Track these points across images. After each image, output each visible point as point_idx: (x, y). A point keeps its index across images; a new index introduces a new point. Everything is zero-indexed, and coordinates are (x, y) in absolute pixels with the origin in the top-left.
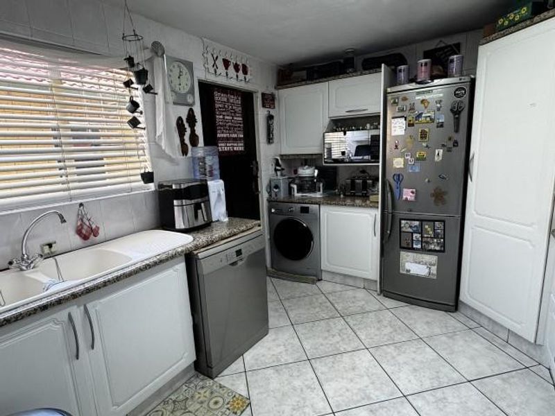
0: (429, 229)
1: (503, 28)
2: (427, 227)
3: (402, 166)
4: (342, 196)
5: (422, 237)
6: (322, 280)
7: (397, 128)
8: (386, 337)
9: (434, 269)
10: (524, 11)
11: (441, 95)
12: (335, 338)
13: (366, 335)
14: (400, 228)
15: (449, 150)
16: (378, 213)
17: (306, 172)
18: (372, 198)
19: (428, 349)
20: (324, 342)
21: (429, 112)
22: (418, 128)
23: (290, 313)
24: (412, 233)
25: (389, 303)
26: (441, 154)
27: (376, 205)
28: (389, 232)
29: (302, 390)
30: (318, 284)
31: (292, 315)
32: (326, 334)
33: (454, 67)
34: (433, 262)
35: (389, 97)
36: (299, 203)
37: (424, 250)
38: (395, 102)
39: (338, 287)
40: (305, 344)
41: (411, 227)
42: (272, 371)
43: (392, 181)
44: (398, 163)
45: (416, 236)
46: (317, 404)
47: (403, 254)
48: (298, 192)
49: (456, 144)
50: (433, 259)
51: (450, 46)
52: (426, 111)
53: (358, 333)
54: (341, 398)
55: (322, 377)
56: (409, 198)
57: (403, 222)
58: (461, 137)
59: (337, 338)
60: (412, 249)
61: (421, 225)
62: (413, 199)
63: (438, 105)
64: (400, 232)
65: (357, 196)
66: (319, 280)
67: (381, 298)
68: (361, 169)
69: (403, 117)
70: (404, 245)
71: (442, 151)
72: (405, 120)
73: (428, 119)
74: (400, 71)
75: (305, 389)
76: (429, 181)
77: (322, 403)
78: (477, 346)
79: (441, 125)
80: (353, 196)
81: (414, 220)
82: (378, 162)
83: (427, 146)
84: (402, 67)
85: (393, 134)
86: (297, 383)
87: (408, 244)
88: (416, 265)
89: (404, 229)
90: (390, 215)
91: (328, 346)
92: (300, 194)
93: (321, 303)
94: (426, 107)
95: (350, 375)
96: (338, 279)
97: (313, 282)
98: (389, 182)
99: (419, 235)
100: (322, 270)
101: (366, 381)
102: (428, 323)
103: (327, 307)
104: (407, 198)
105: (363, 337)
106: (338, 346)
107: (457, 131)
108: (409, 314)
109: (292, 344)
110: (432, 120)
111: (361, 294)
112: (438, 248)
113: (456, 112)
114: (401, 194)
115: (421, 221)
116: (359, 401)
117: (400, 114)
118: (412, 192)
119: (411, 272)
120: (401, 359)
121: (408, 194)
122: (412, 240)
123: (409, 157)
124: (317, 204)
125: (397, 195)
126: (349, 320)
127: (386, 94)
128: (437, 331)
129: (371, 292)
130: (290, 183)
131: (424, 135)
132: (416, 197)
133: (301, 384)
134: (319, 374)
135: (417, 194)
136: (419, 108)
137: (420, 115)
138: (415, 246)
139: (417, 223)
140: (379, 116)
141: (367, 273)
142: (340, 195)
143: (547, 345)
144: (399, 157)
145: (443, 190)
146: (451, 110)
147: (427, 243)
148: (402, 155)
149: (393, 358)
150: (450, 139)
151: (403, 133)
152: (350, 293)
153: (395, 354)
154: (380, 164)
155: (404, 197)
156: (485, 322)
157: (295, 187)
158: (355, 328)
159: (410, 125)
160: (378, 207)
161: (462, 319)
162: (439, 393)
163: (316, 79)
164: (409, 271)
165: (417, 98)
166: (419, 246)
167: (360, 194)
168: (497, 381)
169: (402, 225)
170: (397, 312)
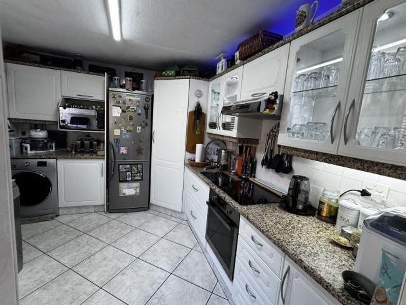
0: (135, 169)
1: (164, 76)
2: (134, 167)
3: (119, 134)
4: (73, 152)
5: (131, 174)
6: (59, 215)
7: (116, 112)
8: (119, 234)
9: (138, 190)
10: (173, 72)
11: (139, 99)
12: (85, 247)
13: (107, 238)
14: (119, 170)
15: (144, 127)
16: (104, 162)
17: (41, 134)
18: (99, 153)
19: (141, 231)
20: (78, 254)
21: (133, 106)
22: (128, 114)
23: (39, 246)
24: (126, 172)
25: (114, 216)
26: (140, 129)
27: (103, 157)
28: (112, 173)
29: (73, 289)
30: (56, 218)
31: (41, 247)
32: (78, 248)
33: (143, 85)
34: (138, 186)
35: (110, 93)
36: (35, 158)
37: (133, 181)
38: (114, 97)
39: (75, 217)
40: (62, 261)
41: (125, 169)
42: (40, 291)
43: (113, 142)
44: (117, 132)
45: (129, 173)
46: (87, 290)
47: (121, 185)
48: (31, 150)
49: (146, 124)
50: (137, 184)
51: (138, 73)
52: (132, 105)
53: (100, 238)
54: (103, 278)
55: (85, 274)
56: (124, 152)
57: (121, 166)
58: (148, 121)
59: (87, 247)
60: (126, 181)
61: (131, 167)
62: (126, 152)
63: (138, 104)
64: (119, 172)
65: (87, 152)
66: (57, 216)
67: (108, 215)
68: (86, 134)
69: (119, 106)
70: (121, 179)
71: (140, 127)
72: (121, 108)
73: (133, 110)
74: (115, 79)
75: (74, 287)
76: (134, 143)
77: (91, 287)
78: (161, 222)
79: (139, 114)
80: (83, 152)
81: (127, 164)
82: (104, 131)
83: (133, 124)
84: (117, 78)
85: (113, 115)
86: (66, 287)
87: (124, 178)
88: (128, 190)
89: (121, 170)
90: (113, 163)
91: (82, 254)
92: (33, 152)
93: (65, 231)
94: (132, 104)
95: (105, 263)
96: (74, 211)
97: (52, 218)
98: (112, 144)
99: (130, 173)
100: (59, 208)
101: (115, 261)
102: (137, 219)
103: (71, 231)
104: (123, 153)
105: (104, 240)
106: (89, 251)
107: (147, 118)
108: (127, 218)
109: (50, 266)
110: (135, 111)
111: (94, 216)
112: (140, 178)
113: (146, 109)
114: (119, 150)
115: (131, 165)
116: (114, 273)
117: (118, 105)
118: (126, 149)
119: (126, 194)
120: (130, 242)
121: (123, 150)
122: (126, 176)
123: (123, 130)
124: (54, 158)
125: (116, 151)
126: (91, 233)
127: (108, 91)
128: (143, 221)
129: (100, 213)
130: (22, 142)
131: (131, 118)
132: (128, 152)
133: (71, 286)
134: (82, 273)
135: (128, 150)
136: (128, 103)
137: (128, 107)
138: (128, 179)
139: (128, 166)
140: (104, 103)
141: (97, 201)
142: (72, 151)
143: (186, 211)
144: (117, 129)
145: (142, 148)
146: (144, 108)
147: (134, 176)
148: (119, 128)
149: (126, 243)
150: (144, 122)
151: (119, 115)
152: (86, 218)
153: (126, 240)
154: (105, 132)
155: (121, 152)
156: (162, 210)
157: (28, 146)
158: (97, 237)
159: (123, 111)
160: (104, 159)
161: (152, 212)
162: (152, 249)
163: (50, 66)
164: (124, 194)
165: (127, 97)
166: (130, 179)
167: (88, 151)
168: (172, 233)
169: (120, 168)
170: (120, 219)
